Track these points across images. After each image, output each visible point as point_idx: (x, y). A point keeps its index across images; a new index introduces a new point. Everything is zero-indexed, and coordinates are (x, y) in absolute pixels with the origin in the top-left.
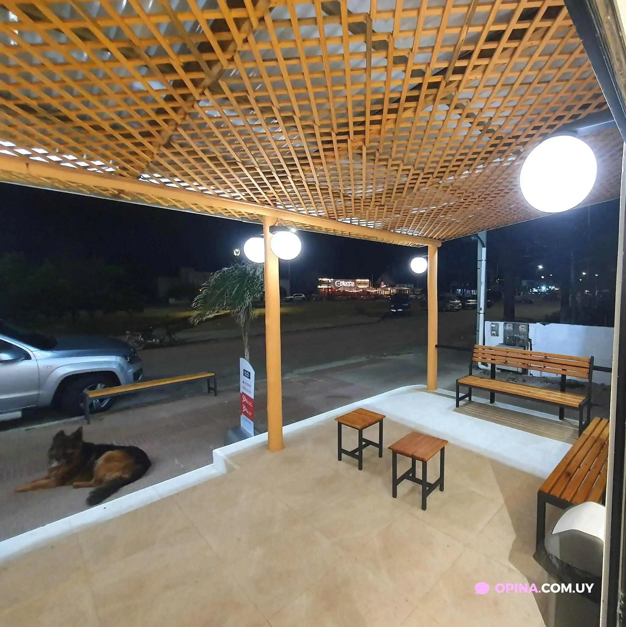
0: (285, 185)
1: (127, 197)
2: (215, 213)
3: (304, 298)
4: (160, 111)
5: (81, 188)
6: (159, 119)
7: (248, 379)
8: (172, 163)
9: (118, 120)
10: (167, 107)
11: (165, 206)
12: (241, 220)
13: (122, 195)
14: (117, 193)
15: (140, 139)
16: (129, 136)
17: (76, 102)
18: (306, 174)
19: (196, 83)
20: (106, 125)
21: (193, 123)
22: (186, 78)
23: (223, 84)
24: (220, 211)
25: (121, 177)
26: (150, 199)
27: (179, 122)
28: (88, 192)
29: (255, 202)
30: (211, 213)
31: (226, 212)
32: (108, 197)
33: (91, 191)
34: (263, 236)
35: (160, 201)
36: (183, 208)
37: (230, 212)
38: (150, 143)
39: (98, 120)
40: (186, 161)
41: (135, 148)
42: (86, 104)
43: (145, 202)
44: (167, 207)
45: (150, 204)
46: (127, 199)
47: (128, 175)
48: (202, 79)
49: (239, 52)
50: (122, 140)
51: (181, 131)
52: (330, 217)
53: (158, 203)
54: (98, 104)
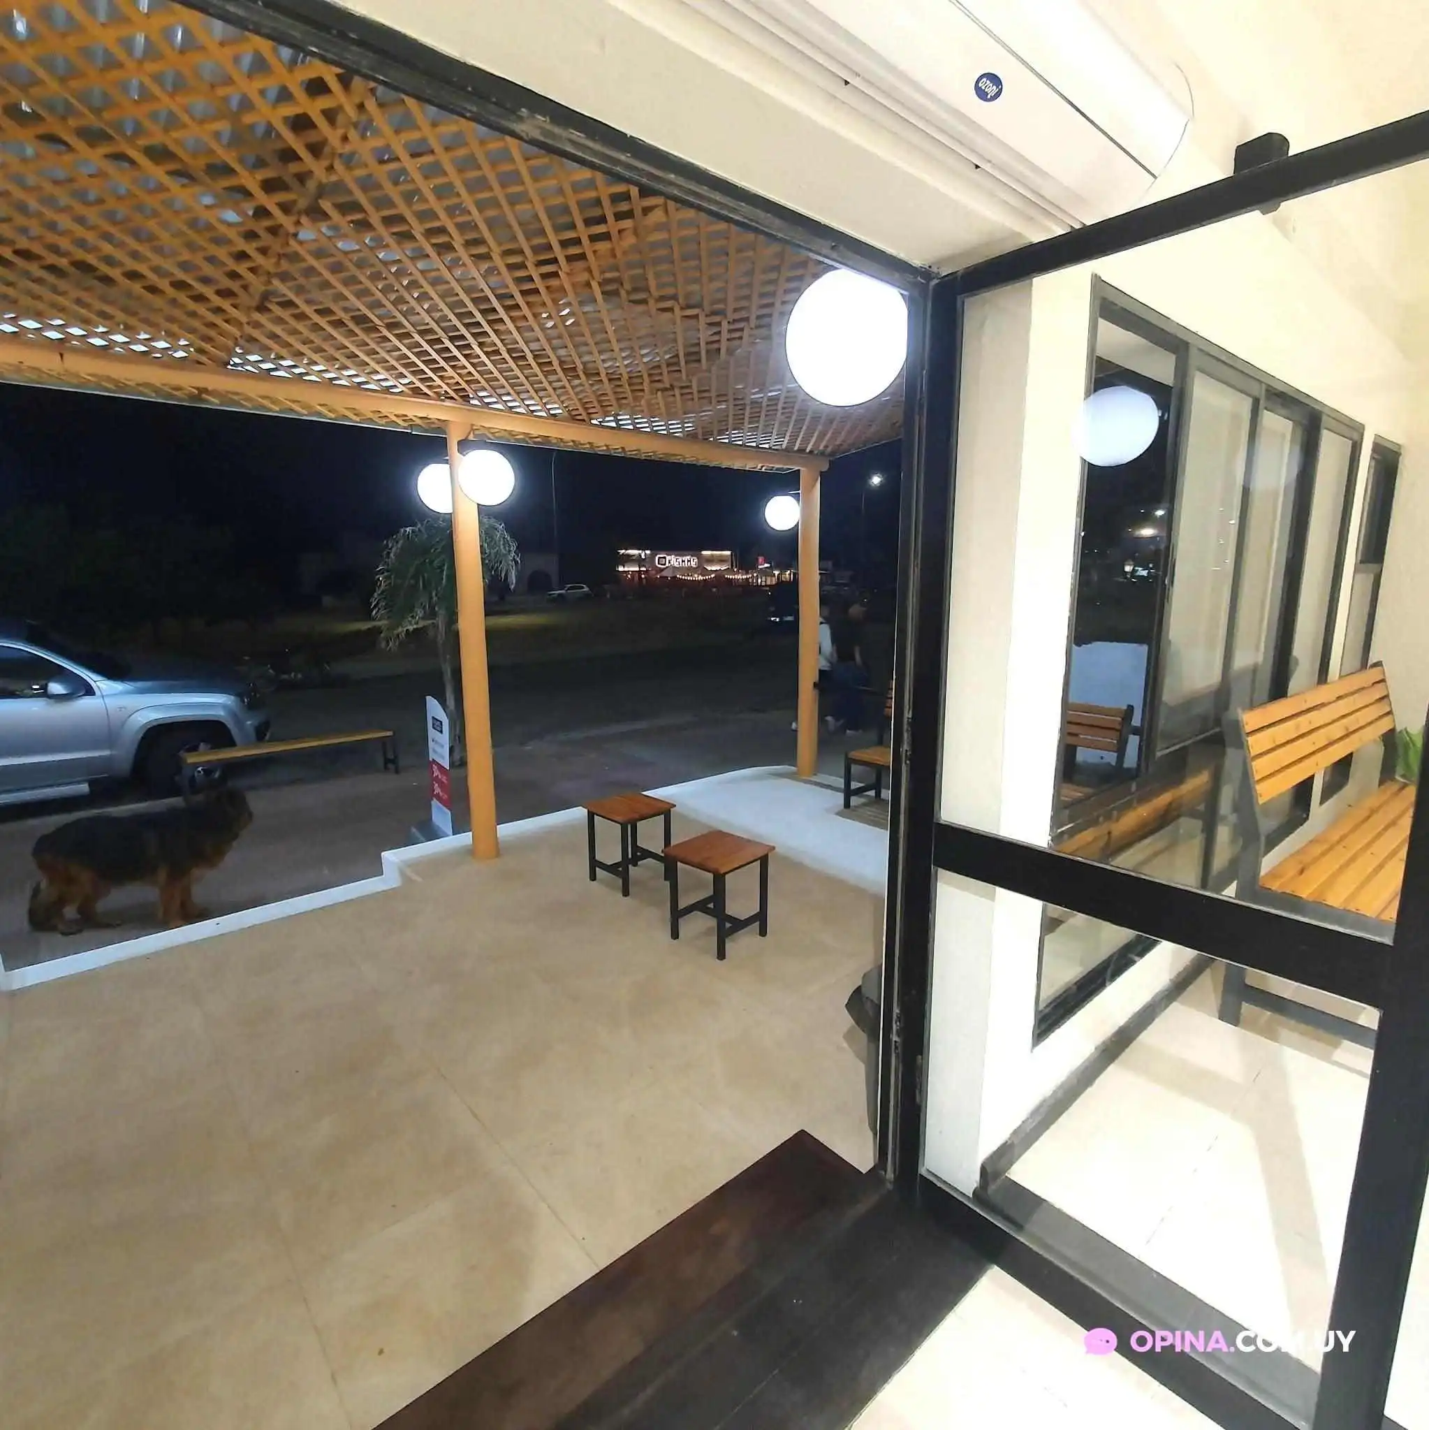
0: (472, 361)
1: (213, 400)
2: (361, 419)
3: (587, 595)
4: (242, 256)
5: (141, 388)
6: (242, 269)
7: (440, 734)
8: (273, 336)
9: (181, 275)
10: (250, 248)
11: (274, 411)
12: (409, 431)
13: (204, 396)
14: (197, 392)
15: (217, 301)
16: (200, 298)
17: (119, 255)
18: (503, 337)
19: (286, 208)
20: (164, 284)
21: (294, 269)
22: (270, 202)
23: (326, 205)
24: (371, 415)
25: (198, 365)
26: (248, 399)
27: (272, 270)
28: (154, 395)
29: (426, 394)
30: (354, 420)
31: (380, 417)
32: (183, 400)
33: (157, 391)
34: (447, 460)
35: (265, 402)
36: (306, 413)
37: (386, 416)
38: (235, 306)
39: (153, 278)
40: (295, 332)
41: (213, 316)
42: (135, 255)
43: (243, 406)
44: (277, 412)
45: (250, 410)
46: (214, 403)
47: (210, 362)
48: (294, 202)
49: (341, 155)
50: (192, 306)
51: (276, 282)
52: (573, 418)
53: (264, 407)
54: (149, 254)
